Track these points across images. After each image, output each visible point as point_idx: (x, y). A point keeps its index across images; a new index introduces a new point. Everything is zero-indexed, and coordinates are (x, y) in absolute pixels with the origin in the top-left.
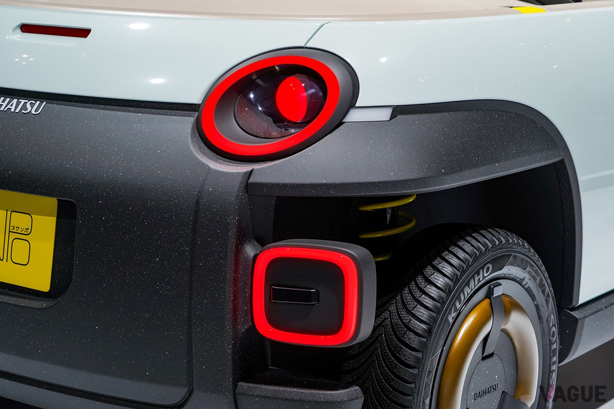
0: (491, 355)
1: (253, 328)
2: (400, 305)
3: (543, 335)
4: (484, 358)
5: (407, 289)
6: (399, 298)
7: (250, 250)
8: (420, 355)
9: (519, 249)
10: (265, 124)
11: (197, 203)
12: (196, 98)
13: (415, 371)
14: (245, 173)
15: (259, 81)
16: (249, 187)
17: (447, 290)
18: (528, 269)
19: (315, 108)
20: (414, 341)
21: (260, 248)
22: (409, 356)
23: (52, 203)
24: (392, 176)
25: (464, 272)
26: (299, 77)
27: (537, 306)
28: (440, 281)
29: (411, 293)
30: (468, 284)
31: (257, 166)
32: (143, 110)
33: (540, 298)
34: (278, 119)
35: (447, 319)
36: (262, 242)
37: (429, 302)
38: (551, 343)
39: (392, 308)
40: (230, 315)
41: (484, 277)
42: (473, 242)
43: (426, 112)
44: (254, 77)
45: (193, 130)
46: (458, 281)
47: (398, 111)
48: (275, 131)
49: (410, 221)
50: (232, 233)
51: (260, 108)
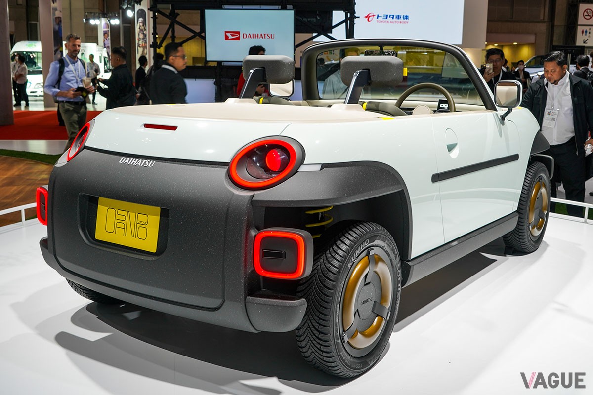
0: (369, 283)
1: (254, 271)
2: (325, 259)
3: (394, 272)
4: (365, 285)
5: (328, 251)
6: (324, 256)
7: (253, 233)
8: (334, 283)
9: (382, 232)
10: (260, 172)
11: (228, 210)
12: (227, 159)
13: (332, 291)
14: (251, 196)
15: (257, 152)
16: (252, 202)
17: (347, 252)
18: (387, 242)
19: (284, 165)
20: (332, 276)
21: (258, 232)
22: (329, 284)
23: (158, 209)
24: (321, 197)
25: (355, 243)
26: (277, 150)
27: (391, 260)
28: (344, 247)
29: (330, 253)
30: (358, 249)
31: (256, 192)
32: (202, 165)
33: (392, 256)
34: (267, 170)
35: (347, 266)
36: (259, 229)
37: (339, 258)
38: (398, 278)
39: (321, 261)
40: (243, 264)
41: (365, 246)
42: (360, 229)
43: (338, 167)
44: (255, 150)
45: (226, 175)
46: (352, 248)
47: (324, 166)
48: (265, 175)
49: (330, 218)
50: (244, 224)
51: (258, 165)
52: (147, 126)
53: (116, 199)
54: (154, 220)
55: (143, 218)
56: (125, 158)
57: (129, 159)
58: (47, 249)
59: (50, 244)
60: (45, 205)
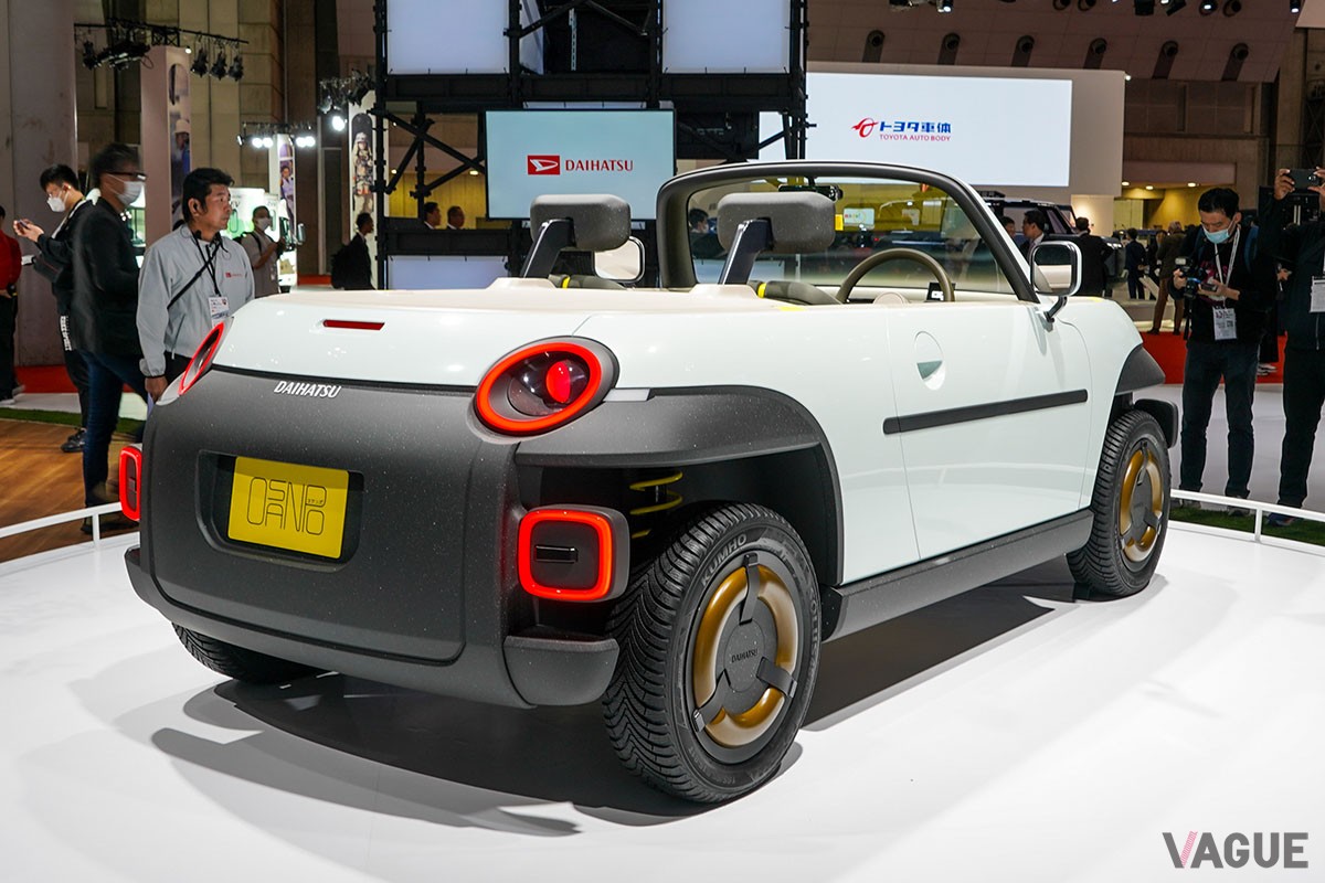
0: (750, 621)
1: (519, 587)
2: (658, 569)
3: (803, 607)
4: (741, 624)
5: (664, 554)
6: (657, 562)
7: (517, 515)
8: (674, 613)
9: (775, 523)
10: (537, 405)
11: (470, 473)
12: (474, 381)
13: (670, 628)
14: (514, 445)
15: (530, 366)
16: (516, 456)
17: (701, 556)
18: (785, 543)
19: (578, 390)
20: (670, 601)
21: (526, 512)
22: (665, 614)
23: (343, 476)
24: (646, 449)
25: (717, 540)
26: (567, 362)
27: (796, 579)
28: (695, 547)
29: (668, 557)
30: (721, 551)
31: (523, 440)
32: (426, 392)
33: (799, 572)
34: (548, 400)
35: (700, 582)
36: (528, 507)
37: (684, 567)
38: (812, 616)
39: (651, 572)
40: (498, 573)
41: (738, 547)
42: (731, 515)
43: (681, 394)
44: (526, 362)
45: (469, 408)
46: (714, 548)
47: (654, 392)
48: (545, 410)
49: (677, 498)
50: (501, 498)
51: (533, 390)
52: (329, 323)
53: (266, 459)
54: (335, 498)
55: (315, 494)
56: (285, 383)
57: (292, 384)
58: (139, 565)
59: (145, 557)
60: (135, 479)
